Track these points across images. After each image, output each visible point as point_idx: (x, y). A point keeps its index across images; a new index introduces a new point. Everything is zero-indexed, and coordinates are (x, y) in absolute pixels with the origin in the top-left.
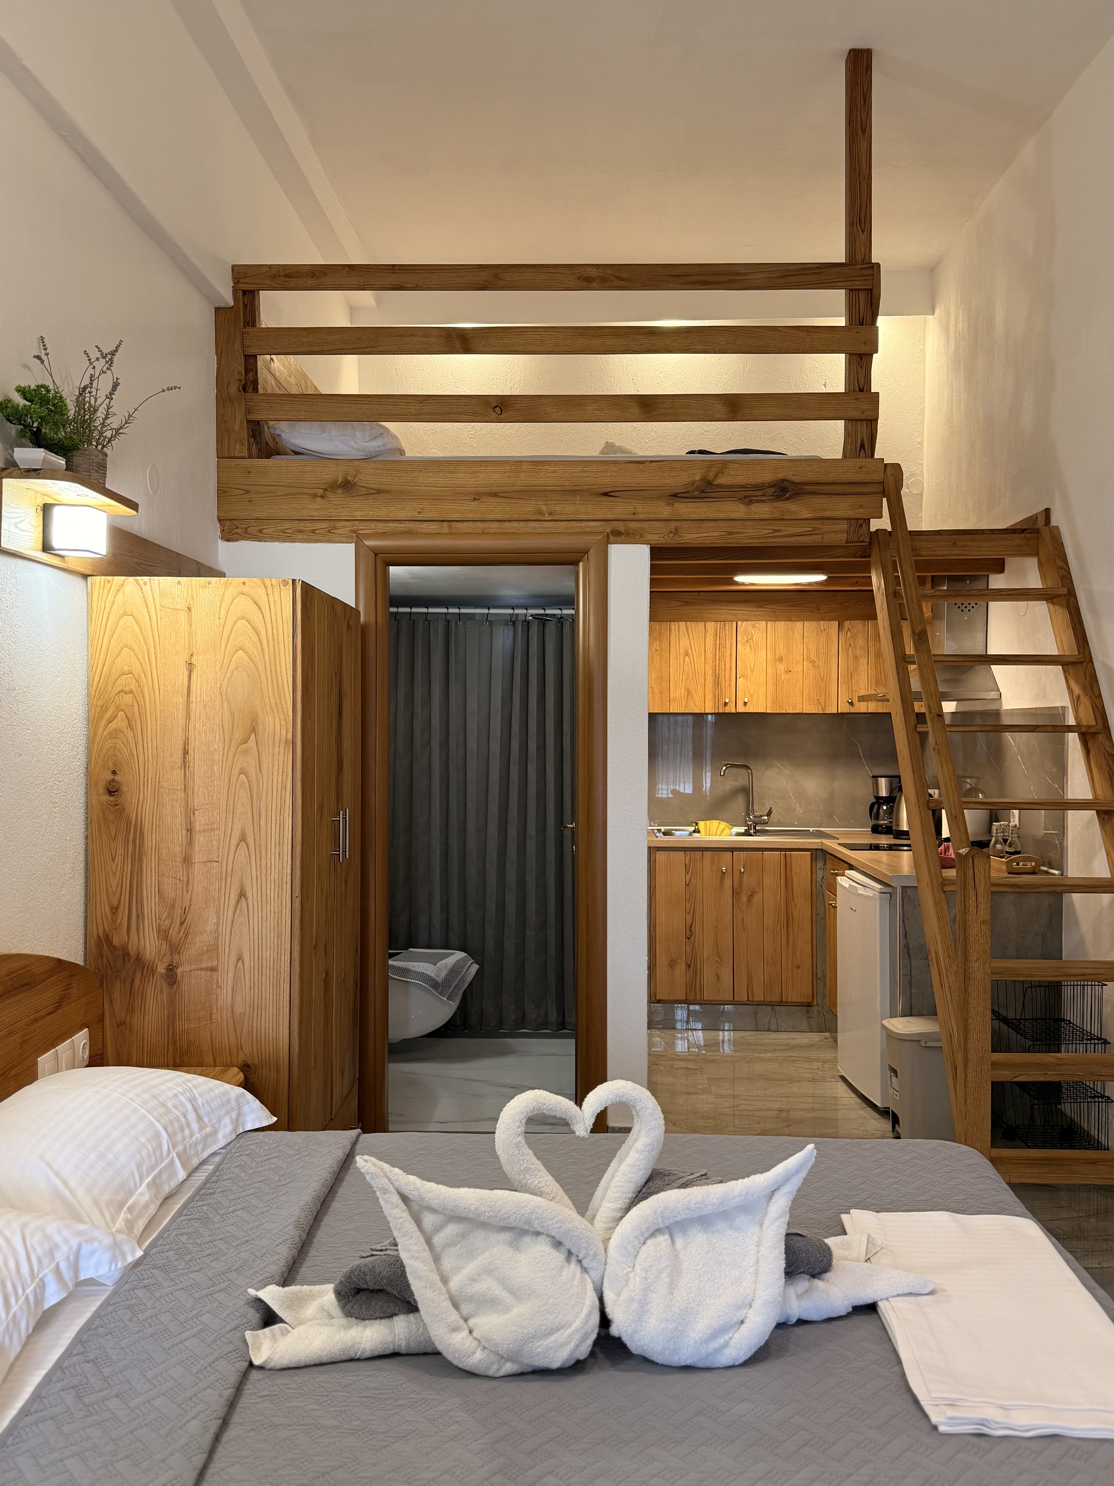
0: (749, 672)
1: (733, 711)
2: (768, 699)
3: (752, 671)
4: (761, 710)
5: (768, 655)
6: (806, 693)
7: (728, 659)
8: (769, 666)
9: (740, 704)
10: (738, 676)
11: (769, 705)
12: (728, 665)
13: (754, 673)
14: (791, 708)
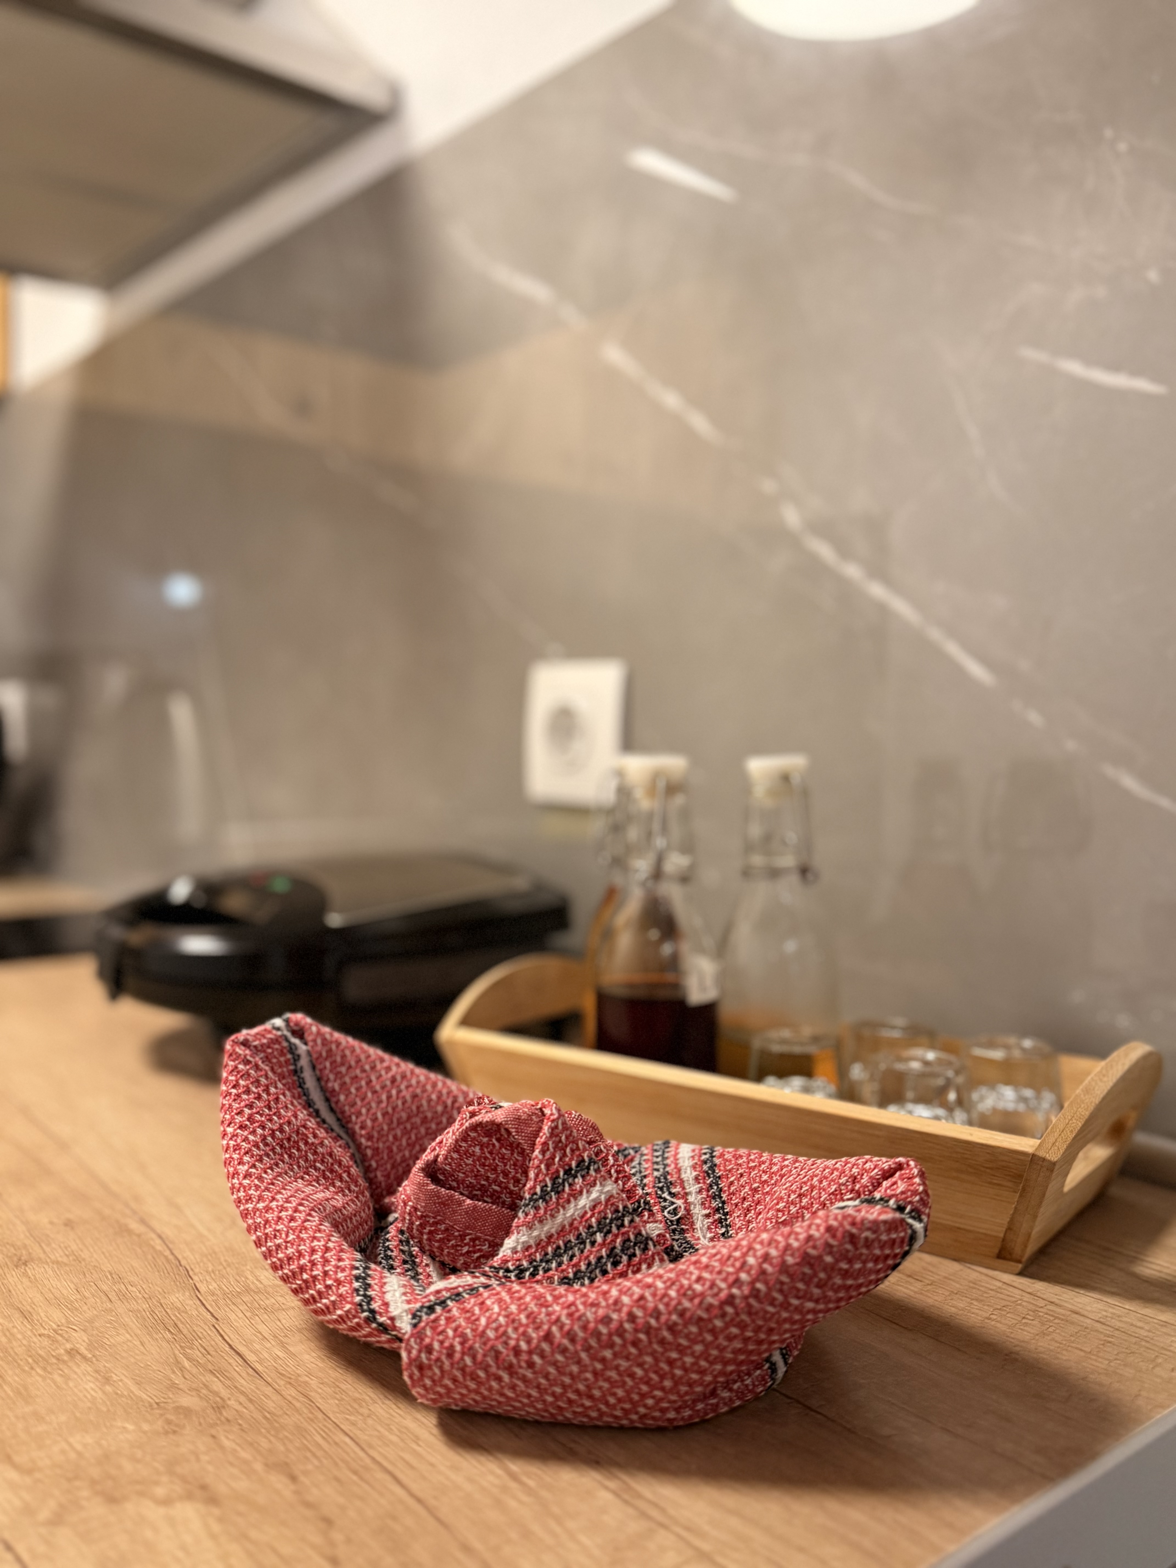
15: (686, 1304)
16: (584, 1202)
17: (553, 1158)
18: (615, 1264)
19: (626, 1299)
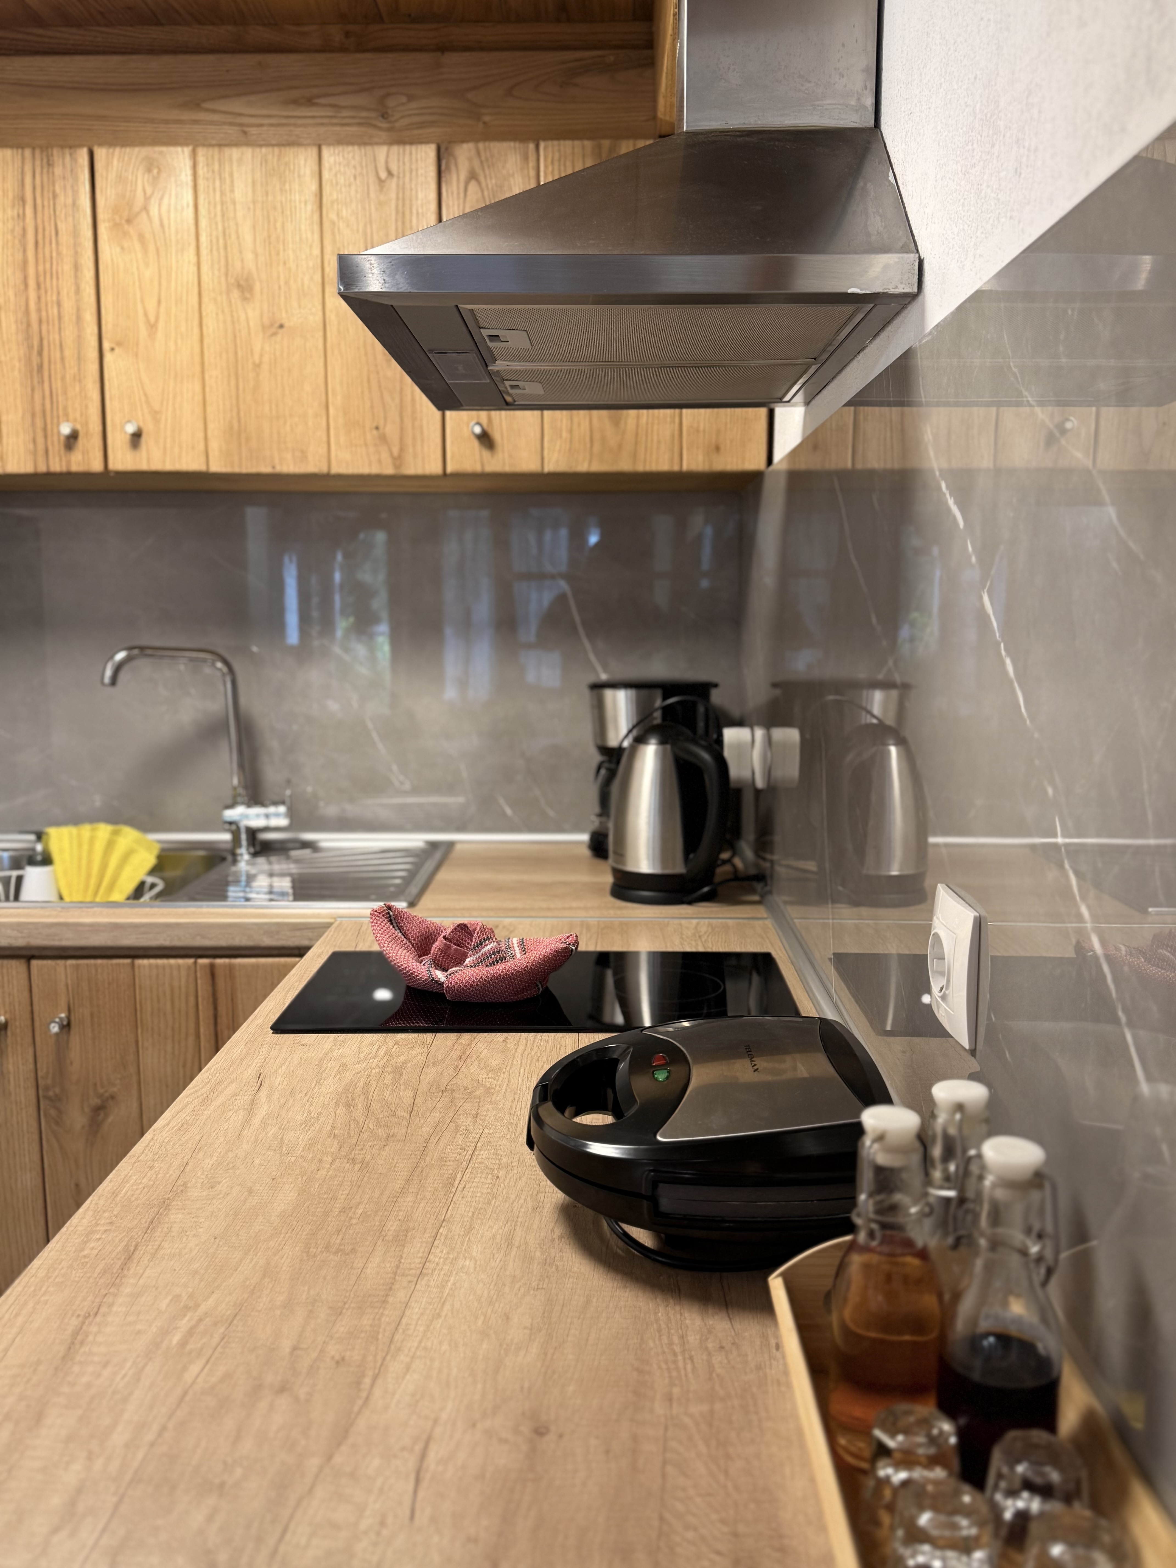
0: (143, 331)
1: (97, 466)
2: (211, 426)
3: (152, 327)
4: (190, 462)
5: (205, 268)
6: (336, 401)
7: (67, 285)
8: (209, 308)
9: (118, 440)
10: (106, 345)
11: (214, 445)
12: (68, 305)
13: (160, 335)
14: (289, 456)
15: (516, 968)
16: (489, 947)
17: (480, 936)
18: (497, 963)
19: (501, 968)
